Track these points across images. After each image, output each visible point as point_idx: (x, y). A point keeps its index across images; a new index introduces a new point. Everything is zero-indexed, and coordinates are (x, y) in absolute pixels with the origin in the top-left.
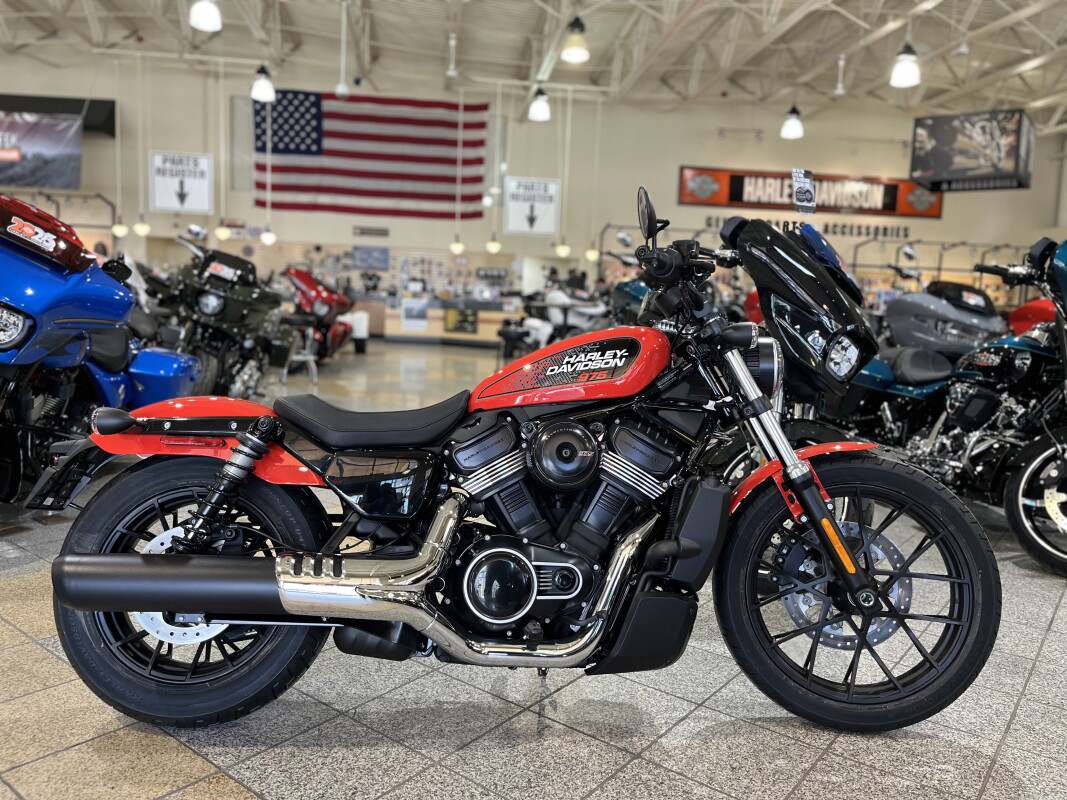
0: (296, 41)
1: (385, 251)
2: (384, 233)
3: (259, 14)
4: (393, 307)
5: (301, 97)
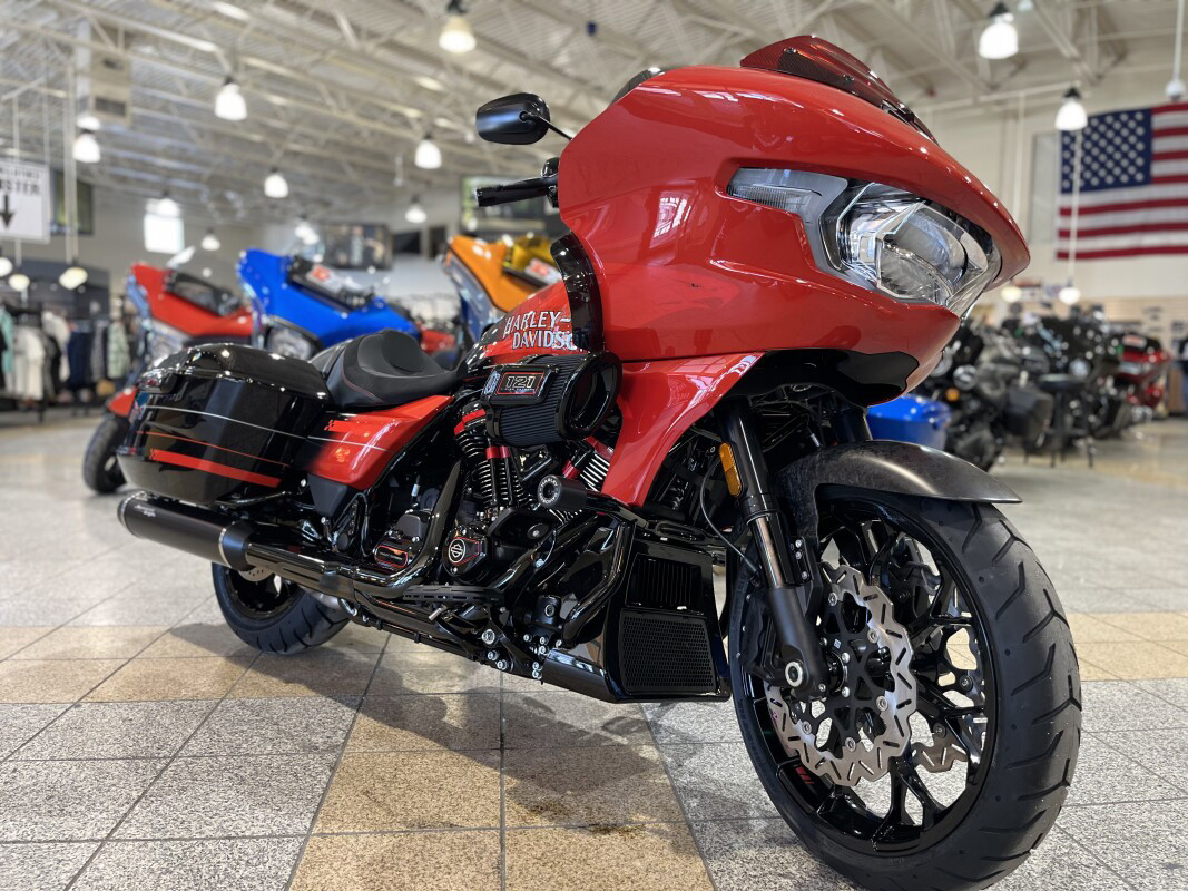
3: (1070, 27)
5: (1124, 118)
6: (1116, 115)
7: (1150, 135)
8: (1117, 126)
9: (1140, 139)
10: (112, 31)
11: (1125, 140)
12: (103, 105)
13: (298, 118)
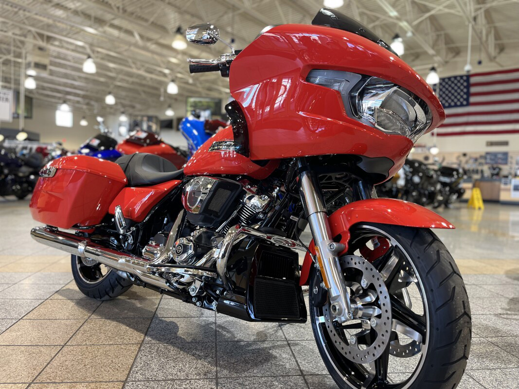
1: (506, 154)
2: (506, 143)
4: (506, 184)
5: (459, 78)
6: (455, 77)
7: (469, 86)
8: (456, 82)
9: (465, 87)
10: (41, 36)
11: (459, 88)
12: (38, 66)
13: (120, 72)
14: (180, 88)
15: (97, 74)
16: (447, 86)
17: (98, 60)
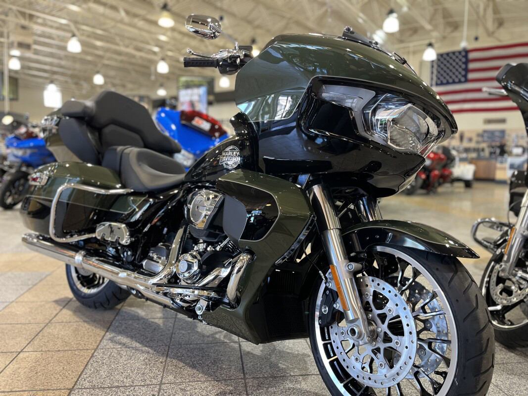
0: (456, 26)
1: (503, 132)
2: (503, 121)
3: (428, 17)
4: (502, 162)
5: (457, 54)
6: (454, 53)
7: (468, 61)
8: (454, 57)
9: (463, 63)
10: (23, 14)
11: (457, 64)
12: (21, 45)
13: (107, 50)
14: (170, 66)
15: (83, 52)
16: (445, 62)
17: (84, 38)
